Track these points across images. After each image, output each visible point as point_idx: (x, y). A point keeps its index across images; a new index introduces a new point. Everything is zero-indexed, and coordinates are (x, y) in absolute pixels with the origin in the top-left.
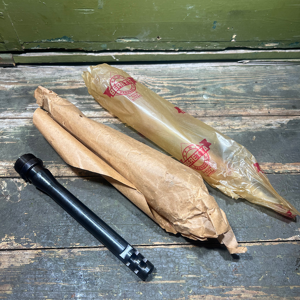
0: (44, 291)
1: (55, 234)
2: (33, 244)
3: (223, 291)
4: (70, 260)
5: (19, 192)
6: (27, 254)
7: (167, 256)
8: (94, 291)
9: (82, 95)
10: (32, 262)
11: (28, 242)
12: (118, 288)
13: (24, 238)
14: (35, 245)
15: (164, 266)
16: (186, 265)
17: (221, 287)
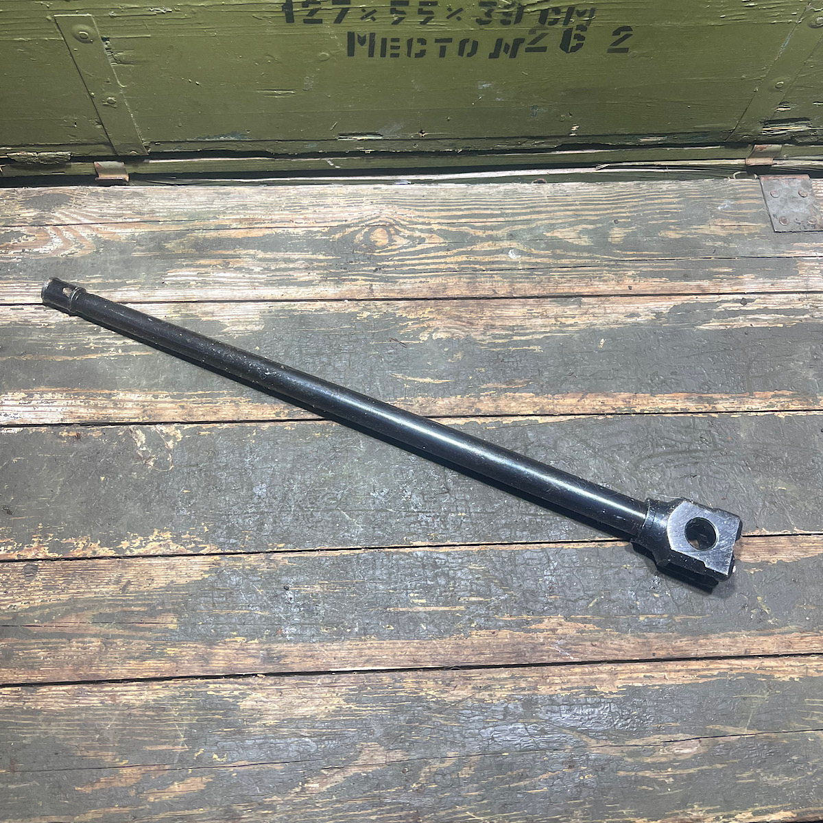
0: (230, 623)
1: (241, 529)
2: (203, 546)
3: (528, 623)
4: (268, 573)
5: (169, 451)
6: (196, 563)
7: (435, 566)
8: (314, 624)
9: (272, 251)
10: (206, 576)
11: (195, 542)
12: (354, 619)
13: (187, 536)
14: (208, 547)
15: (429, 582)
16: (468, 580)
17: (525, 616)
